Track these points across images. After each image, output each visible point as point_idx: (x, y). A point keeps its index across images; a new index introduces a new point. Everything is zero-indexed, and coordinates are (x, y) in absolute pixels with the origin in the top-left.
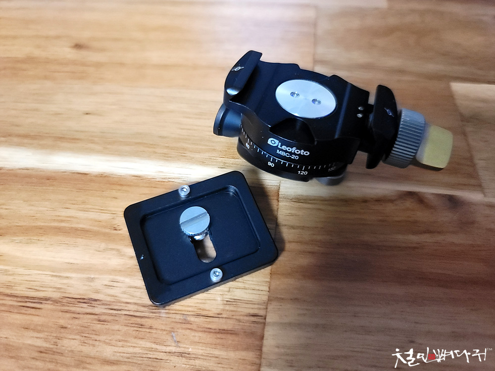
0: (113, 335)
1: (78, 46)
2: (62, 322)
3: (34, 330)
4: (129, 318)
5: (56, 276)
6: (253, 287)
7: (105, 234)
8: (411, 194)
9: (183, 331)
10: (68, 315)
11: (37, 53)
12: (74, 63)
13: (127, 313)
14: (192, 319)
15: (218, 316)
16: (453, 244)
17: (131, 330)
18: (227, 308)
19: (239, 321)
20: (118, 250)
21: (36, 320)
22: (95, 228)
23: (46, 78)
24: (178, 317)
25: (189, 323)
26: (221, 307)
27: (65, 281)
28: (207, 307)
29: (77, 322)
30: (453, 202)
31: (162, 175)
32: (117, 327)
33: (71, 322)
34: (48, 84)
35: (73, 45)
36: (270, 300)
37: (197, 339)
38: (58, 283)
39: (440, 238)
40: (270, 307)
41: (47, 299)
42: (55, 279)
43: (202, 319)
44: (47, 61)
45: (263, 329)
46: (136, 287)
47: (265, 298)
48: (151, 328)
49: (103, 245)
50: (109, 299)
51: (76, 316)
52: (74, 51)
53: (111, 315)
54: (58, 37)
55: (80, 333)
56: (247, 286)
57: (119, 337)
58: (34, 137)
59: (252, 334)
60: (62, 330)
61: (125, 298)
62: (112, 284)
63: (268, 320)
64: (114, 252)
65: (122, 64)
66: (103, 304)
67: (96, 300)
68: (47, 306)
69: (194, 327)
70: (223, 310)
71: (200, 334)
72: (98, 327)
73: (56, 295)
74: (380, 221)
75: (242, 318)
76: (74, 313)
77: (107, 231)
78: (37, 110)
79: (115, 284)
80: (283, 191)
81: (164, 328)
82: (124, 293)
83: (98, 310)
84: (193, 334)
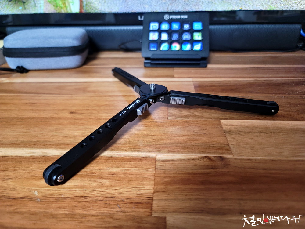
0: (95, 207)
1: (72, 113)
2: (74, 205)
3: (63, 208)
4: (101, 201)
5: (71, 190)
6: (148, 189)
7: (89, 176)
8: (205, 157)
9: (122, 204)
10: (77, 202)
11: (55, 115)
12: (71, 118)
13: (100, 200)
14: (125, 200)
15: (135, 198)
16: (222, 171)
17: (102, 205)
18: (138, 196)
19: (143, 199)
20: (95, 180)
21: (64, 205)
22: (85, 174)
23: (59, 124)
24: (120, 200)
25: (124, 201)
26: (136, 196)
27: (75, 191)
28: (131, 196)
29: (80, 204)
30: (222, 159)
31: (110, 155)
32: (96, 205)
33: (78, 204)
34: (60, 126)
35: (69, 112)
36: (154, 192)
37: (127, 206)
38: (72, 192)
39: (217, 170)
40: (154, 195)
41: (67, 198)
42: (70, 191)
43: (129, 200)
44: (59, 118)
45: (152, 201)
46: (103, 192)
47: (153, 192)
48: (110, 204)
49: (89, 179)
50: (92, 196)
51: (80, 202)
52: (71, 114)
53: (94, 201)
54: (63, 110)
55: (82, 208)
56: (145, 189)
57: (98, 208)
58: (57, 145)
59: (148, 203)
60: (75, 207)
61: (99, 195)
62: (93, 191)
63: (154, 199)
64: (93, 181)
65: (90, 118)
66: (90, 198)
67: (87, 197)
68: (68, 200)
69: (126, 202)
70: (137, 197)
71: (129, 205)
72: (89, 205)
73: (71, 196)
74: (195, 166)
75: (144, 199)
76: (79, 201)
77: (90, 174)
78: (57, 136)
79: (94, 191)
80: (157, 158)
81: (114, 204)
82: (98, 194)
83: (89, 200)
84: (126, 205)
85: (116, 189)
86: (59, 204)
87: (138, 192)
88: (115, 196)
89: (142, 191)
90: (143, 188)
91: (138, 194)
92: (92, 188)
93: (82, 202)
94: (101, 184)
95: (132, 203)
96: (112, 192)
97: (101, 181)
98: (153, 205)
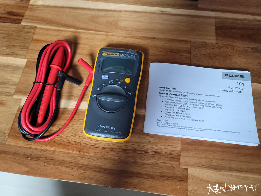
85: (158, 145)
86: (127, 154)
87: (172, 149)
88: (158, 151)
89: (174, 149)
90: (174, 147)
91: (172, 151)
92: (144, 144)
93: (140, 154)
94: (148, 140)
95: (168, 157)
96: (156, 148)
97: (148, 139)
98: (181, 160)
